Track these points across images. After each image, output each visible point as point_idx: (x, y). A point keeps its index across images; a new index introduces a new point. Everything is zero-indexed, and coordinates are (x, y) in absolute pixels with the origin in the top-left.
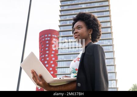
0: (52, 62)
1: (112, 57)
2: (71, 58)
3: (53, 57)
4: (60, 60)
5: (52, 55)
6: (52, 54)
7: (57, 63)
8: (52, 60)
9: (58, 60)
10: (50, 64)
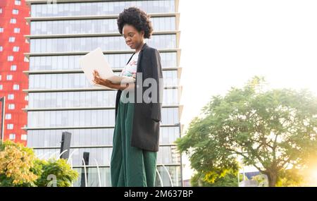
0: (12, 40)
1: (173, 30)
2: (67, 29)
3: (14, 26)
4: (37, 35)
5: (14, 21)
6: (13, 16)
7: (26, 41)
8: (12, 34)
9: (32, 35)
10: (7, 45)
